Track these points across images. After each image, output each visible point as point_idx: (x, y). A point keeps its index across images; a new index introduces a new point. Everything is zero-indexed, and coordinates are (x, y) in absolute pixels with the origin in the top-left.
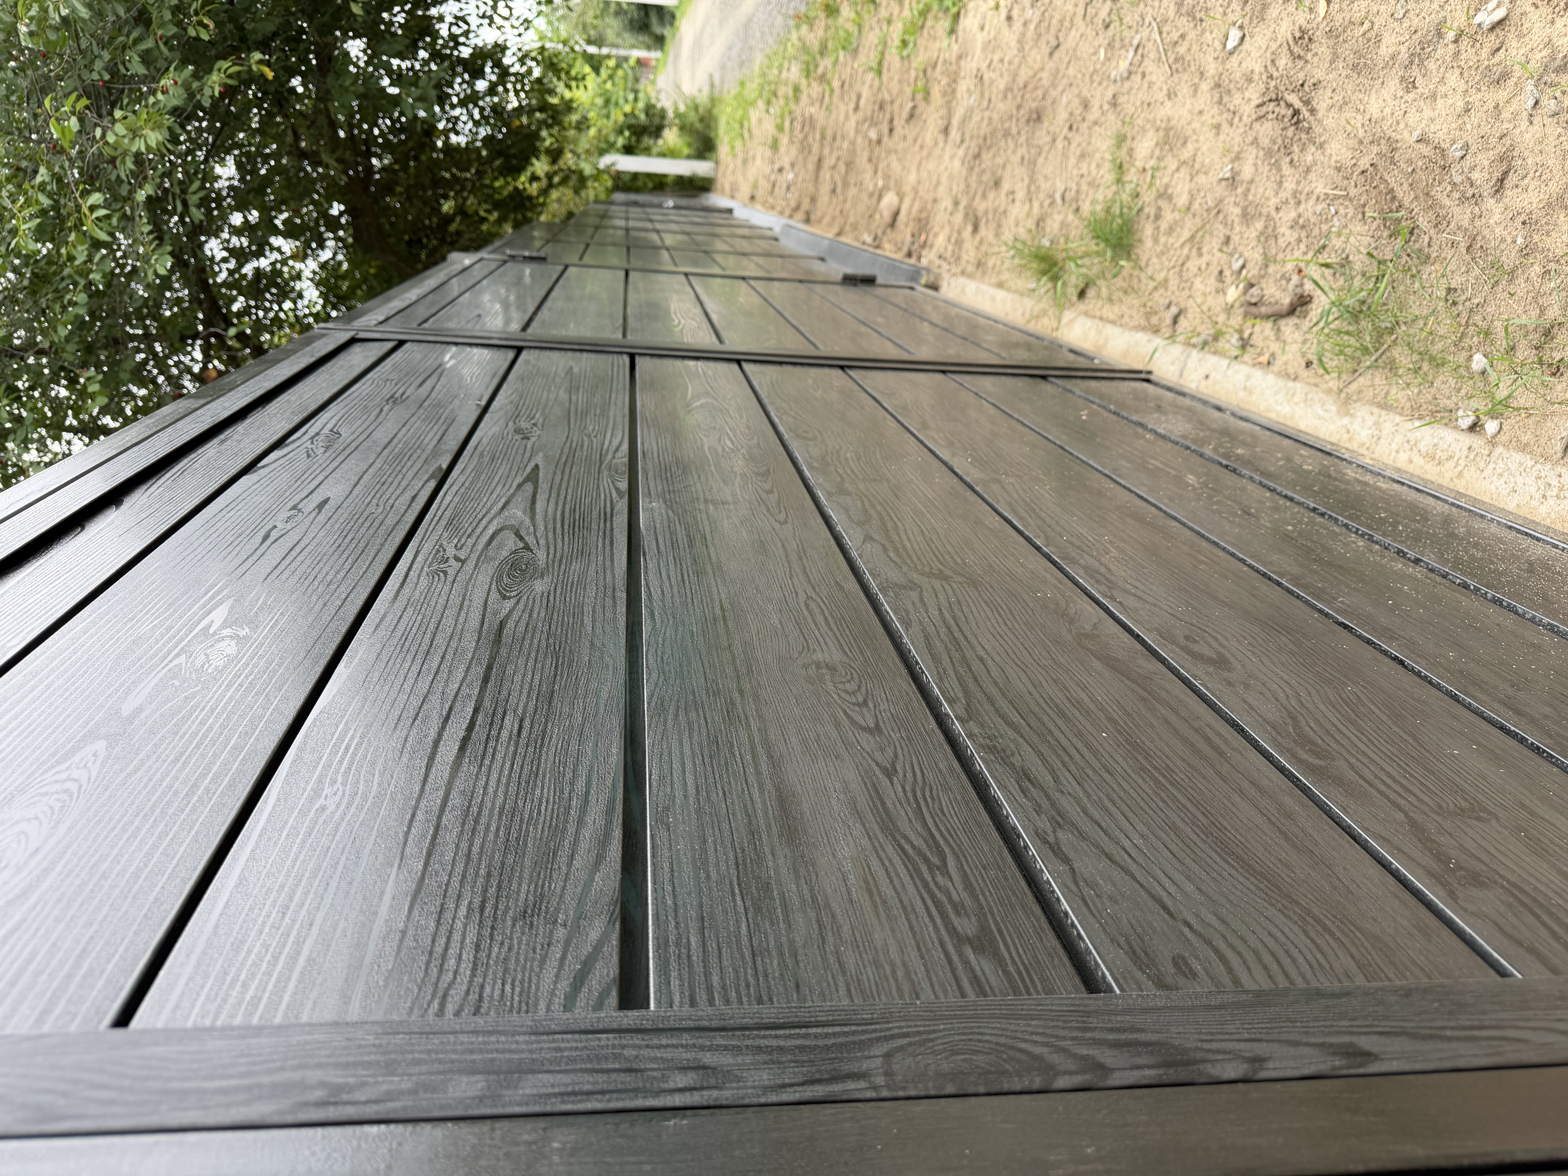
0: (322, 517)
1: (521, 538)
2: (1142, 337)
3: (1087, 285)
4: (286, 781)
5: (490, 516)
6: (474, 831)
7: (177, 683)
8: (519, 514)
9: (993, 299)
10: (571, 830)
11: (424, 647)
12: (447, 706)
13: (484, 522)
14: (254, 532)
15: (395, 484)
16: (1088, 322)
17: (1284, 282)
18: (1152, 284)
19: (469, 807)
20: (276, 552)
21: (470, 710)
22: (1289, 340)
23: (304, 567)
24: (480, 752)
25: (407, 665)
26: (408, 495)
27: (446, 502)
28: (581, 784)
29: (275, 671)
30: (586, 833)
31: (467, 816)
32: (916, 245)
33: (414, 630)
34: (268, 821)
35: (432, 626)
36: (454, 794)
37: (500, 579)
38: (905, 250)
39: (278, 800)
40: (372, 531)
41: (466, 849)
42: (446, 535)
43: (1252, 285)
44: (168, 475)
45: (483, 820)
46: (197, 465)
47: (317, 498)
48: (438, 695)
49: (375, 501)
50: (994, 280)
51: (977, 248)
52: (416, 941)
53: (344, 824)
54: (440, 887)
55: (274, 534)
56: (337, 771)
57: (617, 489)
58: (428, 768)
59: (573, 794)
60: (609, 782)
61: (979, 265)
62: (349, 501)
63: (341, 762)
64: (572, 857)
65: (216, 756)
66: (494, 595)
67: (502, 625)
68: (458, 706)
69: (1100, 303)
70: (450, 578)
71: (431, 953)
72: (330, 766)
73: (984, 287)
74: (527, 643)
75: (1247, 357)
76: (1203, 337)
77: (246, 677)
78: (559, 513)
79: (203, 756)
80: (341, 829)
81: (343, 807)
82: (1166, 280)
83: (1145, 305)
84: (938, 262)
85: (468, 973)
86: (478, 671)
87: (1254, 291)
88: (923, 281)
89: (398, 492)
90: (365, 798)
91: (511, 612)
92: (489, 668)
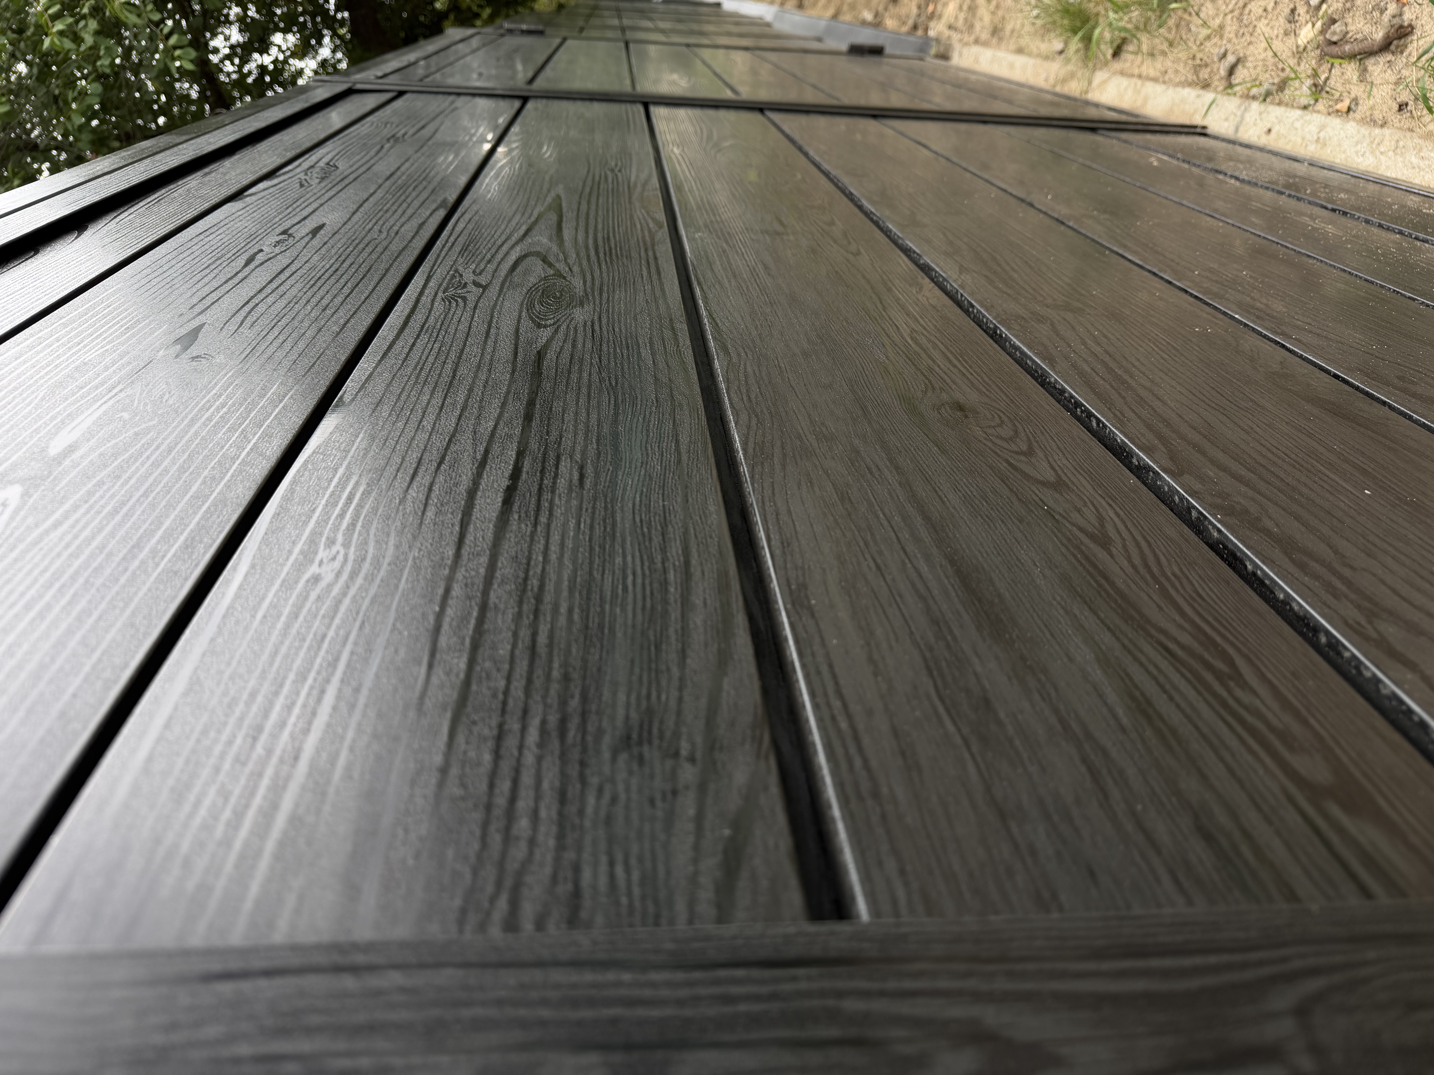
0: (316, 242)
1: (550, 265)
2: (1190, 93)
3: (1124, 41)
4: (265, 540)
5: (510, 243)
6: (536, 612)
7: (126, 415)
8: (545, 241)
9: (1011, 66)
10: (675, 614)
11: (446, 379)
12: (482, 449)
13: (505, 248)
14: (236, 256)
15: (400, 211)
16: (1124, 82)
17: (1376, 14)
18: (1205, 32)
19: (526, 579)
20: (260, 277)
21: (512, 454)
22: (1376, 82)
23: (294, 291)
24: (533, 506)
25: (425, 398)
26: (415, 223)
27: (458, 229)
28: (675, 550)
29: (254, 404)
30: (698, 619)
31: (524, 591)
32: (923, 18)
33: (431, 359)
34: (237, 596)
35: (453, 356)
36: (503, 561)
37: (530, 307)
38: (910, 23)
39: (253, 566)
40: (374, 256)
41: (528, 640)
42: (461, 260)
43: (1334, 21)
44: (141, 204)
45: (548, 598)
46: (176, 194)
47: (311, 224)
48: (469, 434)
49: (377, 228)
50: (1012, 47)
51: (993, 13)
52: (463, 785)
53: (347, 601)
54: (494, 696)
55: (260, 257)
56: (336, 528)
57: (654, 219)
58: (464, 525)
59: (669, 565)
60: (714, 550)
61: (996, 31)
62: (347, 226)
63: (342, 515)
64: (683, 654)
65: (170, 506)
66: (526, 324)
67: (540, 355)
68: (496, 449)
69: (1139, 58)
70: (471, 305)
71: (489, 808)
72: (326, 522)
73: (1001, 54)
74: (574, 376)
75: (1320, 106)
76: (1266, 86)
77: (218, 410)
78: (591, 242)
79: (153, 506)
80: (343, 608)
81: (345, 576)
82: (1221, 27)
83: (1194, 58)
84: (947, 33)
85: (552, 843)
86: (516, 408)
87: (1337, 27)
88: (933, 51)
89: (403, 219)
90: (377, 564)
91: (549, 341)
92: (531, 404)
